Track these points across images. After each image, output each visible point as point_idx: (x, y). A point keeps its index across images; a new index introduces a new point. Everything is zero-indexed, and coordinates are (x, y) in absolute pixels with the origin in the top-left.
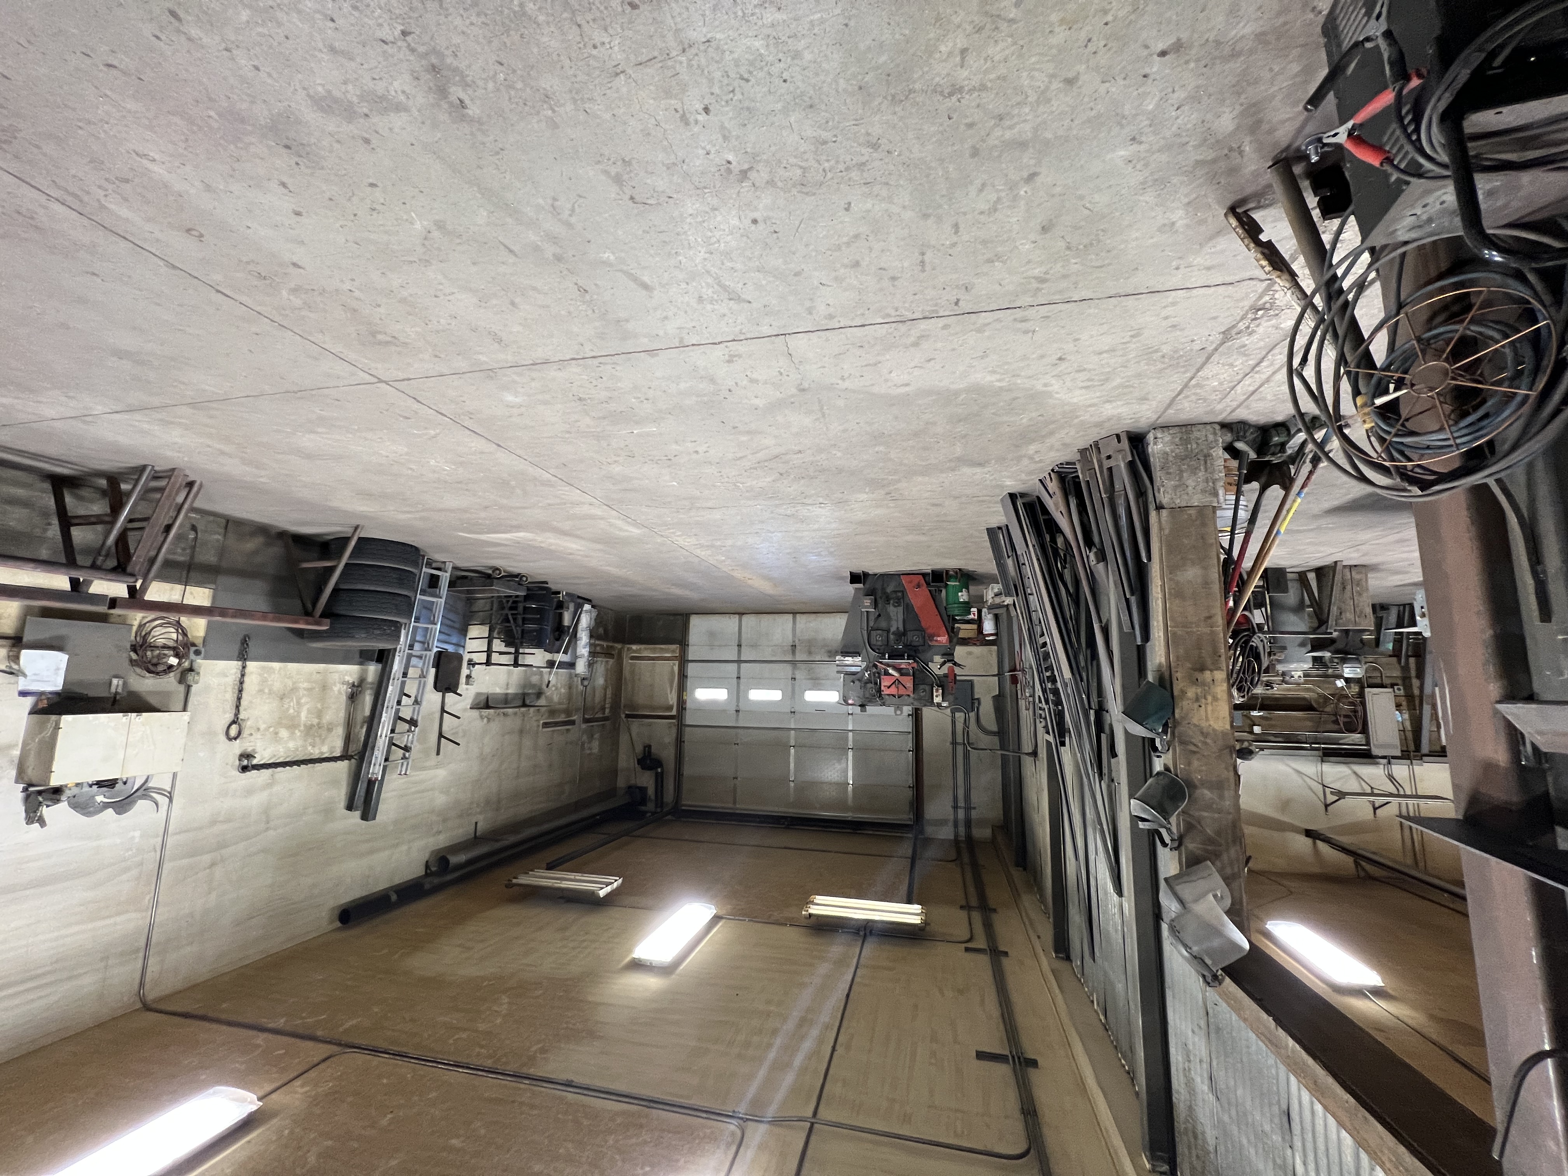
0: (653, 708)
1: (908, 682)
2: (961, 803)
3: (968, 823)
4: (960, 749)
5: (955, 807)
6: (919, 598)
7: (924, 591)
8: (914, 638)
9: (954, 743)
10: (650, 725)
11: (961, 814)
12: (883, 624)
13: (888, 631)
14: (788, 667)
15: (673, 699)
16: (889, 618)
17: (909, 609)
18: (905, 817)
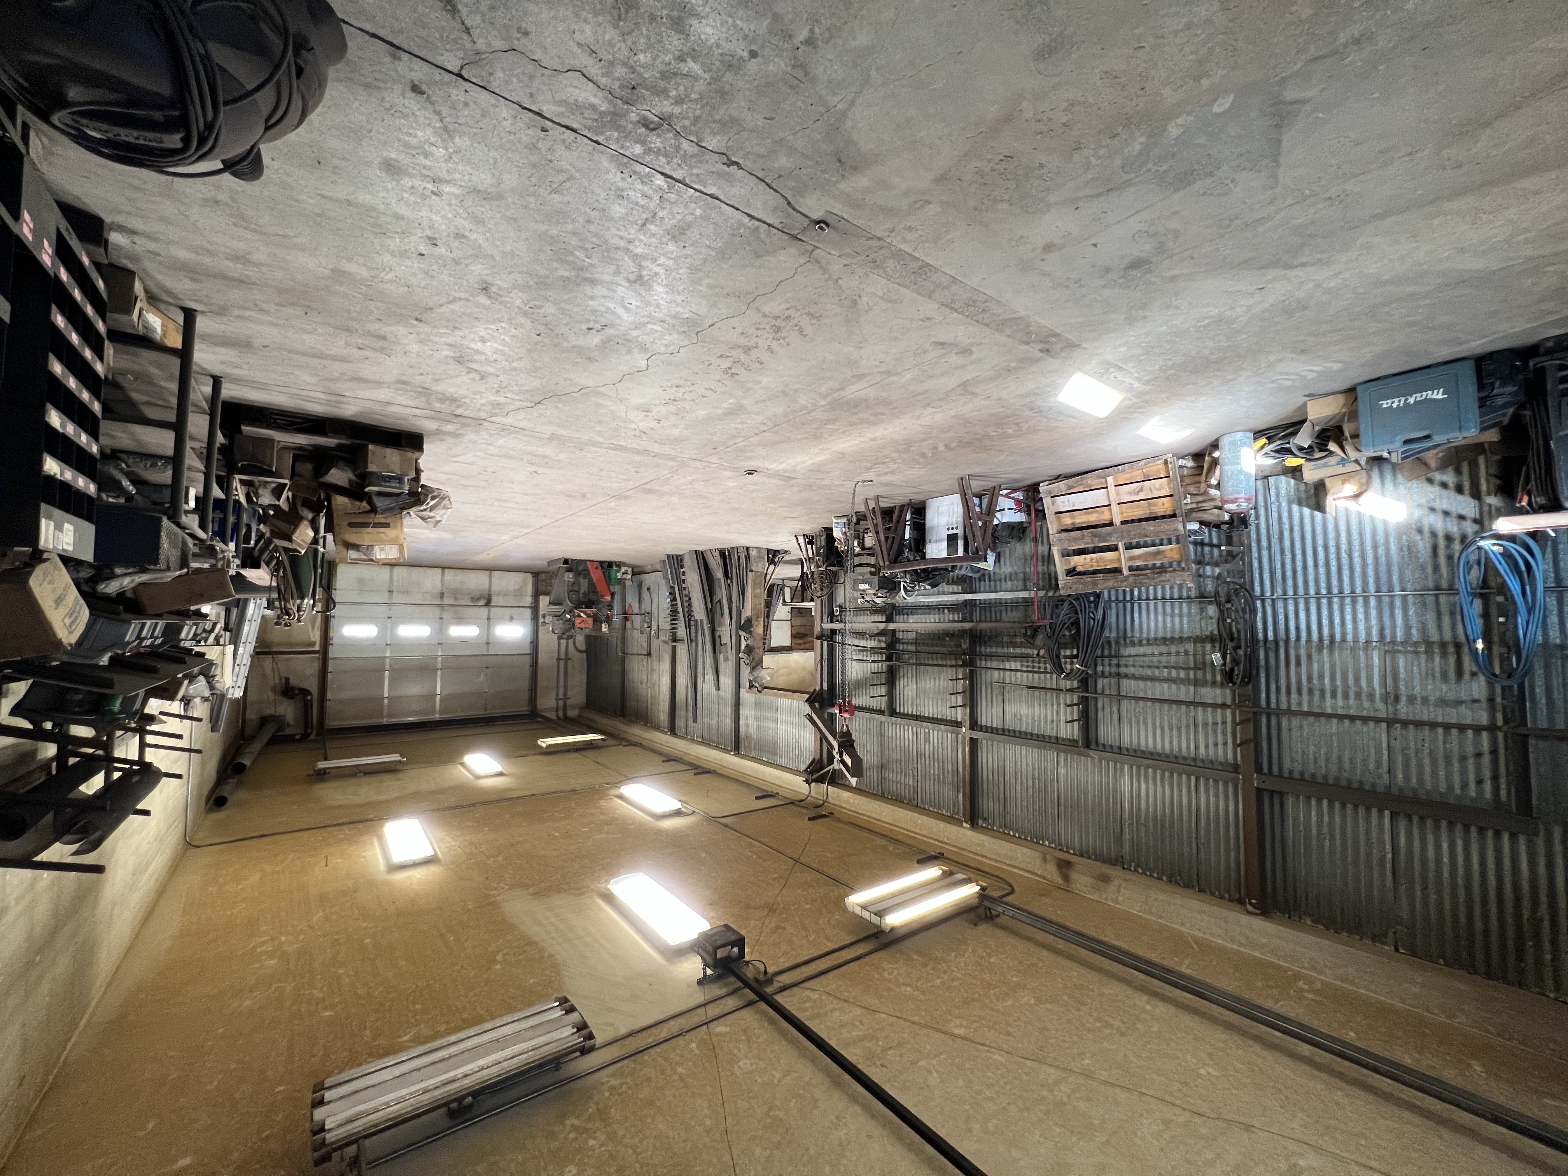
0: (291, 645)
1: (590, 621)
2: (561, 696)
3: (565, 708)
4: (562, 663)
5: (557, 699)
6: (596, 575)
7: (600, 571)
8: (593, 597)
9: (559, 659)
10: (288, 660)
11: (561, 703)
12: (576, 588)
13: (578, 592)
14: (437, 610)
15: (315, 636)
16: (579, 585)
17: (590, 580)
18: (525, 709)
